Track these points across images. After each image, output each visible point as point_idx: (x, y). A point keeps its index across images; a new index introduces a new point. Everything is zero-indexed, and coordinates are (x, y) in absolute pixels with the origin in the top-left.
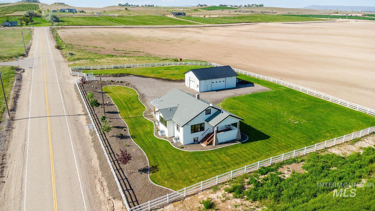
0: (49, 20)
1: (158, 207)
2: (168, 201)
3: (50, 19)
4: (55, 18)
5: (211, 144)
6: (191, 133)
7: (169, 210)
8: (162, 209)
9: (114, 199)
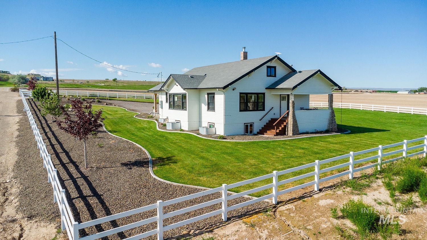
0: (15, 82)
1: (192, 231)
2: (223, 212)
3: (17, 81)
4: (23, 80)
5: (283, 132)
6: (240, 111)
7: (237, 237)
8: (207, 236)
9: (30, 218)
